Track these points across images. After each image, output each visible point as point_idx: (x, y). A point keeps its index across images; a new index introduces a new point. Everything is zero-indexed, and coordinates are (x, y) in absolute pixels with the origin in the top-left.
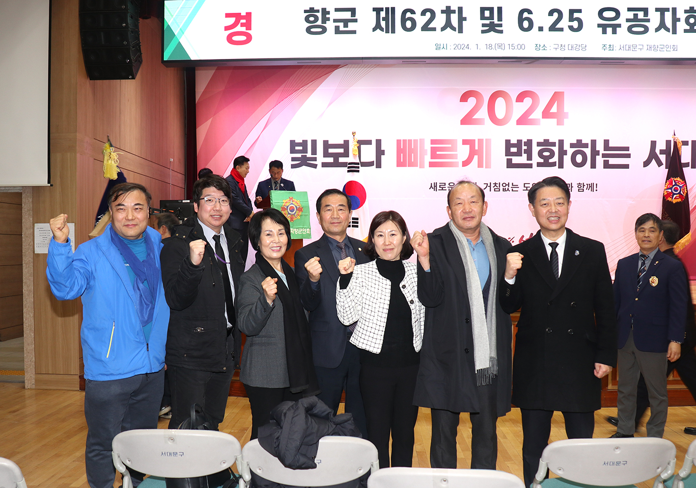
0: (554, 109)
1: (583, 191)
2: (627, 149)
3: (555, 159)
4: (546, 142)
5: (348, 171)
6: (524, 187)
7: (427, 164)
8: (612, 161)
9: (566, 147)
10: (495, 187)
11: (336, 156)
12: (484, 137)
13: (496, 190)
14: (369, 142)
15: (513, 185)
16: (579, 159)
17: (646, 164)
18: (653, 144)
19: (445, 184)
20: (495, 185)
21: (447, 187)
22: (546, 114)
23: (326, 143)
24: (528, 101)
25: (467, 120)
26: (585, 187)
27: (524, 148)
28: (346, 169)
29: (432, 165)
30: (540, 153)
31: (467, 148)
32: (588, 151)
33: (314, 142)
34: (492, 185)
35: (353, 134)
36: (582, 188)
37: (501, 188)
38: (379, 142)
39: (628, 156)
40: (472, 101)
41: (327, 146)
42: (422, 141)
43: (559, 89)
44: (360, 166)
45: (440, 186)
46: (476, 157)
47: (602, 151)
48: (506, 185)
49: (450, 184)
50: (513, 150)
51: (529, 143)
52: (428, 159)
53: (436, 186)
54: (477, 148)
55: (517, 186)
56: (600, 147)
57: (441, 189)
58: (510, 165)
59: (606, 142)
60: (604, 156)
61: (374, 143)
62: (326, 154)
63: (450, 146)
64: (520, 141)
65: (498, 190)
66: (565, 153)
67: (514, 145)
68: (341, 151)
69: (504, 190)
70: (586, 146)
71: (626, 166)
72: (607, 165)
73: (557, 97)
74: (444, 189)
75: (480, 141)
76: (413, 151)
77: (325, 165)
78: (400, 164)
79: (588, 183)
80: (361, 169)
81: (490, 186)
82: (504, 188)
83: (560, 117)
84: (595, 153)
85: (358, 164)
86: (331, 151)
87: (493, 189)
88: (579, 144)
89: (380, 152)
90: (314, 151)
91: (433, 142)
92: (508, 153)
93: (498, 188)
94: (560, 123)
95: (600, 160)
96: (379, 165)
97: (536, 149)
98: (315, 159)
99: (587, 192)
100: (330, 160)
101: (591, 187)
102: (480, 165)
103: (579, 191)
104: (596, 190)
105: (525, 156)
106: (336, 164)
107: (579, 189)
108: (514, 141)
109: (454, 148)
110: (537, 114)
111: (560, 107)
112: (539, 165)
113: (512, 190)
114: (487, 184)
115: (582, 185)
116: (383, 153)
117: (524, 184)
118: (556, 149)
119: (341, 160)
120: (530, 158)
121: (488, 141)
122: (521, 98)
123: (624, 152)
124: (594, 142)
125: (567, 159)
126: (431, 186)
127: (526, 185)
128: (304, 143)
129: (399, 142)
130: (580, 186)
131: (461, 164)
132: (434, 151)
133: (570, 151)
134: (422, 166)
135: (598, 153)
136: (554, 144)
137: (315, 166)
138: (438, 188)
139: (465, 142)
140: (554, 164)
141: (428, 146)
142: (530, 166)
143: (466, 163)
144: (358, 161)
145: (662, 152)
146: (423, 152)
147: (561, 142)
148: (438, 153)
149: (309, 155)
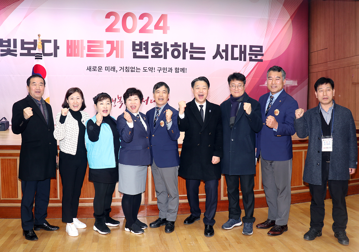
0: (161, 24)
1: (178, 72)
2: (204, 48)
3: (162, 53)
4: (157, 44)
5: (36, 59)
6: (144, 69)
7: (85, 55)
8: (195, 55)
9: (169, 46)
10: (126, 69)
11: (29, 49)
12: (119, 40)
13: (127, 71)
14: (49, 41)
15: (137, 68)
16: (176, 53)
17: (214, 57)
18: (218, 46)
19: (96, 67)
20: (126, 68)
21: (97, 69)
22: (157, 27)
23: (22, 41)
24: (146, 19)
25: (109, 29)
26: (180, 70)
27: (144, 46)
28: (34, 57)
29: (88, 55)
30: (153, 50)
31: (110, 45)
32: (181, 49)
33: (15, 41)
34: (125, 68)
35: (38, 35)
36: (178, 70)
37: (130, 70)
38: (56, 41)
39: (204, 53)
40: (112, 18)
41: (23, 42)
42: (82, 41)
43: (164, 13)
44: (42, 55)
45: (93, 68)
46: (115, 51)
47: (189, 50)
48: (133, 68)
49: (99, 67)
50: (137, 47)
51: (146, 43)
52: (86, 52)
53: (91, 68)
54: (115, 46)
55: (139, 69)
56: (188, 47)
57: (94, 70)
58: (135, 56)
59: (192, 44)
60: (190, 52)
61: (53, 42)
62: (23, 48)
63: (99, 44)
64: (141, 43)
65: (128, 71)
66: (168, 50)
67: (137, 45)
68: (32, 46)
69: (132, 71)
70: (180, 46)
71: (203, 59)
72: (192, 58)
73: (163, 17)
74: (95, 70)
75: (117, 42)
76: (76, 47)
77: (22, 54)
78: (69, 55)
79: (181, 68)
80: (43, 57)
81: (123, 69)
82: (132, 70)
83: (165, 29)
84: (185, 50)
85: (41, 54)
86: (26, 46)
87: (125, 70)
88: (176, 45)
89: (56, 48)
90: (15, 46)
91: (89, 42)
92: (134, 49)
93: (128, 70)
94: (165, 32)
95: (188, 55)
96: (56, 55)
97: (150, 48)
98: (16, 51)
99: (181, 73)
100: (26, 52)
101: (183, 70)
102: (117, 56)
103: (176, 72)
104: (186, 72)
105: (144, 51)
106: (29, 54)
107: (176, 71)
108: (137, 42)
109: (101, 46)
110: (151, 27)
111: (165, 23)
112: (152, 57)
113: (137, 71)
114: (122, 67)
115: (178, 69)
116: (58, 48)
117: (144, 68)
118: (162, 48)
119: (32, 52)
120: (147, 52)
121: (122, 42)
122: (142, 17)
123: (202, 50)
124: (184, 44)
125: (169, 54)
126: (88, 68)
127: (145, 69)
128: (9, 41)
129: (68, 41)
130: (176, 70)
131: (105, 55)
132: (89, 47)
133: (171, 49)
134: (82, 56)
135: (187, 50)
136: (161, 45)
137: (16, 55)
138: (92, 69)
139: (108, 42)
140: (161, 57)
141: (86, 44)
142: (147, 57)
143: (108, 55)
144: (42, 53)
145: (223, 51)
146: (83, 48)
147: (166, 44)
148: (92, 48)
149: (12, 48)
